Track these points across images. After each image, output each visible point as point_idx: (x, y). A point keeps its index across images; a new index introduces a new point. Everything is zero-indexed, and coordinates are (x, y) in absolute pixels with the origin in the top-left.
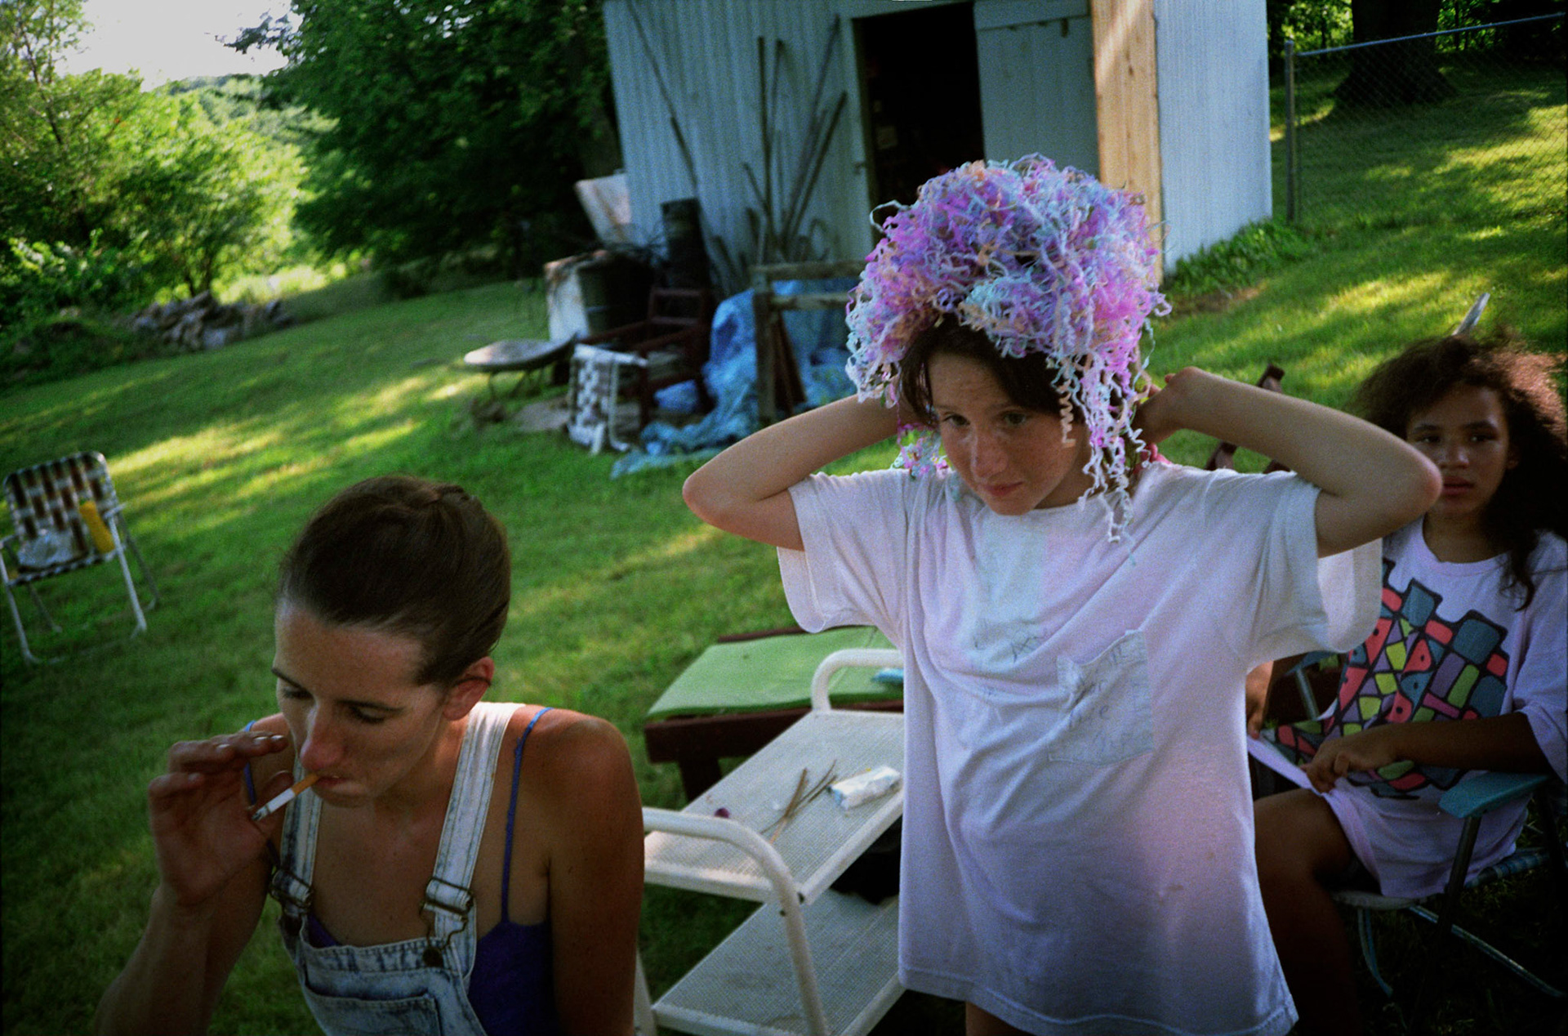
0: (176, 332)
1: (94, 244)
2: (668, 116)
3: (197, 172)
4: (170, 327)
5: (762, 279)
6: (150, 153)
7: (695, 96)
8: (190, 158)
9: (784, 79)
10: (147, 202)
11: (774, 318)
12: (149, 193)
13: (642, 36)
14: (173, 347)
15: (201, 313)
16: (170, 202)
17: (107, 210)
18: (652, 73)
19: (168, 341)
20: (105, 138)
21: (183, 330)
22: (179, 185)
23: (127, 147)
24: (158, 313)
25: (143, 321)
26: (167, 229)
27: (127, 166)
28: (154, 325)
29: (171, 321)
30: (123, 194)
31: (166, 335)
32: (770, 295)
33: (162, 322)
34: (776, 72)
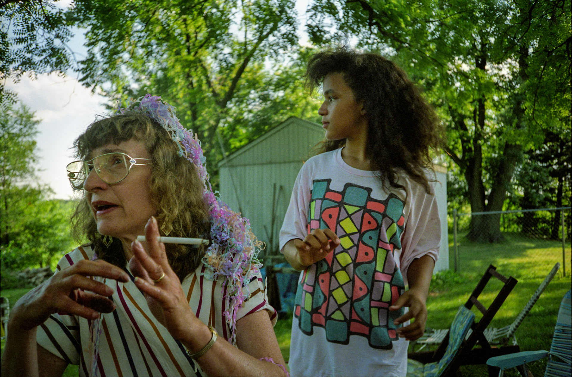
0: (33, 280)
1: (10, 245)
2: (238, 207)
3: (54, 224)
4: (31, 278)
5: (270, 261)
6: (39, 216)
7: (248, 202)
8: (52, 220)
9: (281, 199)
10: (33, 234)
11: (273, 276)
12: (34, 231)
13: (232, 179)
14: (31, 285)
15: (45, 273)
16: (41, 235)
17: (18, 234)
18: (234, 192)
19: (29, 283)
20: (24, 209)
21: (36, 279)
22: (46, 229)
23: (30, 214)
24: (28, 272)
25: (22, 274)
26: (38, 244)
27: (28, 219)
28: (26, 276)
29: (33, 275)
30: (25, 230)
31: (29, 280)
32: (272, 267)
33: (29, 276)
34: (279, 196)
